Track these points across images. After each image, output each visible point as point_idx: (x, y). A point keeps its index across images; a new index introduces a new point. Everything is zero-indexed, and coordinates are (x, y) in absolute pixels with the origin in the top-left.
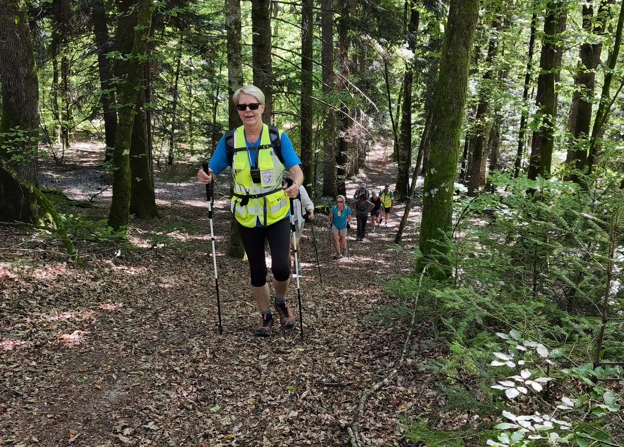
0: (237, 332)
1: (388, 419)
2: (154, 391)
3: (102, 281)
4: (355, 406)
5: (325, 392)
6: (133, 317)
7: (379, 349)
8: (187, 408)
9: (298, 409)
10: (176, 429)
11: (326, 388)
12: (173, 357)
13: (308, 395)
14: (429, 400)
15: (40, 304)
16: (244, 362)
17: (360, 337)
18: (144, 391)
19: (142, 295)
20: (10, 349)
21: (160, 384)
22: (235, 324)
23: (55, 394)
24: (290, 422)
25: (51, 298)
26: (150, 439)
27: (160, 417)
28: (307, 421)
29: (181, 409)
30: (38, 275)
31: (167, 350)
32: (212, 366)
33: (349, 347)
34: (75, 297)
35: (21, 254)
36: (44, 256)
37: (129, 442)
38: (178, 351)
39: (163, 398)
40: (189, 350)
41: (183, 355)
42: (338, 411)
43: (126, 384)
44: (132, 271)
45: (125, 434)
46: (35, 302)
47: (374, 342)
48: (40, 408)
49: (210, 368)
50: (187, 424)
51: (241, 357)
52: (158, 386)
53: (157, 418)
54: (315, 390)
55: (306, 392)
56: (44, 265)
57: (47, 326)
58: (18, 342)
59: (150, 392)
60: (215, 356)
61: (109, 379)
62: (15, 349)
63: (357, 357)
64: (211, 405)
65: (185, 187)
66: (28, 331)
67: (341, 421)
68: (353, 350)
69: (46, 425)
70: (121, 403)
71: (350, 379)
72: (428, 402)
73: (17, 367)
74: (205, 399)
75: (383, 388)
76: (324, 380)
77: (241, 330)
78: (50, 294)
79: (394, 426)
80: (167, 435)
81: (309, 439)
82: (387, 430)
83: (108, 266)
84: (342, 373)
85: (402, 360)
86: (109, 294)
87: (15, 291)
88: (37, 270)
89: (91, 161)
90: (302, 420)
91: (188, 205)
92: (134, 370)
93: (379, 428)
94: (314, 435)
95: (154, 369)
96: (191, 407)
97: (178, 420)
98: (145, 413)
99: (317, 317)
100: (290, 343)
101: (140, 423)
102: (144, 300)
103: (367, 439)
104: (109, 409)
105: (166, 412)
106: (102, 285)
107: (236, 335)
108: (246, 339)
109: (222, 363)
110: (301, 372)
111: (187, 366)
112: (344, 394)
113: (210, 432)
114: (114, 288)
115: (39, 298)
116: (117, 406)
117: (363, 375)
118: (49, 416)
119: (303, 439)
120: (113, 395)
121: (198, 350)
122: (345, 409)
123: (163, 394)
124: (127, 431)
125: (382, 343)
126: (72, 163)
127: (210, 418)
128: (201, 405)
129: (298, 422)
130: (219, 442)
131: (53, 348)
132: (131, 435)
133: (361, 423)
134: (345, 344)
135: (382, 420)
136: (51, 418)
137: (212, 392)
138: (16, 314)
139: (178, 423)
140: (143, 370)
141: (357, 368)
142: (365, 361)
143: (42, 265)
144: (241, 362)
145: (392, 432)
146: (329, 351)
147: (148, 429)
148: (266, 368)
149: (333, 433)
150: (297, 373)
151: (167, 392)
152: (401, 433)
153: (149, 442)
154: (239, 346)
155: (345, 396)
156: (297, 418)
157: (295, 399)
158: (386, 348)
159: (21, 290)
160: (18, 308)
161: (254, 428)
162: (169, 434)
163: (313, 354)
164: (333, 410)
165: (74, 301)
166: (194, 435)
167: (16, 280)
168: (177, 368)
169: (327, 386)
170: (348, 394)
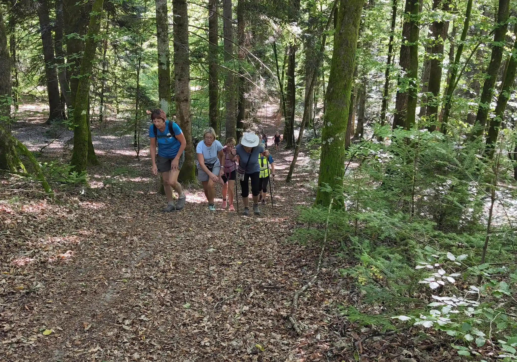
0: (188, 250)
1: (317, 311)
2: (139, 293)
3: (75, 213)
4: (290, 303)
5: (265, 292)
6: (107, 240)
7: (299, 262)
8: (166, 305)
9: (249, 305)
10: (162, 320)
11: (265, 290)
12: (146, 269)
13: (254, 295)
14: (345, 298)
15: (34, 231)
16: (199, 272)
17: (283, 253)
18: (131, 293)
19: (108, 224)
20: (23, 264)
21: (142, 289)
22: (186, 244)
23: (65, 296)
24: (244, 314)
25: (42, 227)
26: (145, 327)
27: (149, 312)
28: (257, 313)
29: (162, 306)
30: (27, 209)
31: (140, 264)
32: (177, 275)
33: (275, 260)
34: (59, 225)
35: (9, 194)
36: (27, 195)
37: (131, 329)
38: (148, 265)
39: (146, 298)
40: (157, 264)
41: (153, 267)
42: (278, 306)
43: (116, 289)
44: (95, 206)
45: (126, 324)
46: (30, 230)
47: (294, 257)
48: (57, 307)
49: (175, 276)
50: (169, 317)
51: (196, 269)
52: (141, 290)
53: (147, 312)
54: (258, 291)
55: (253, 292)
56: (29, 202)
57: (45, 247)
58: (28, 259)
59: (136, 294)
60: (176, 268)
61: (103, 285)
62: (26, 265)
63: (283, 267)
64: (183, 303)
65: (114, 139)
66: (32, 251)
67: (282, 313)
68: (279, 262)
69: (65, 319)
70: (116, 302)
71: (282, 283)
72: (344, 299)
73: (32, 278)
74: (178, 299)
75: (309, 289)
76: (263, 284)
77: (191, 248)
78: (40, 224)
79: (322, 316)
80: (157, 324)
81: (261, 326)
82: (318, 319)
83: (75, 202)
84: (275, 279)
85: (318, 269)
86: (84, 224)
87: (13, 222)
88: (25, 206)
89: (37, 120)
90: (253, 312)
91: (118, 154)
92: (119, 279)
93: (311, 317)
94: (264, 323)
95: (134, 278)
96: (169, 304)
97: (161, 314)
98: (137, 309)
99: (244, 239)
100: (230, 258)
101: (135, 316)
102: (111, 227)
103: (304, 325)
104: (108, 307)
105: (152, 308)
106: (76, 216)
107: (189, 252)
108: (196, 255)
109: (183, 273)
110: (244, 278)
111: (159, 275)
112: (280, 294)
113: (187, 321)
114: (85, 219)
115: (33, 227)
116: (114, 304)
117: (291, 280)
118: (65, 312)
119: (257, 326)
120: (108, 296)
121: (164, 263)
122: (282, 304)
123: (146, 295)
124: (127, 322)
125: (300, 257)
126: (22, 121)
127: (185, 312)
128: (175, 303)
129: (250, 314)
130: (195, 329)
131: (55, 264)
132: (130, 325)
133: (297, 314)
134: (271, 258)
135: (312, 312)
136: (67, 314)
137: (181, 293)
138: (19, 239)
139: (162, 316)
140: (126, 278)
141: (285, 275)
142: (290, 270)
143: (27, 202)
144: (197, 272)
145: (321, 320)
146: (260, 263)
147: (142, 321)
148: (217, 276)
149: (278, 321)
150: (242, 279)
151: (148, 294)
152: (328, 321)
153: (145, 329)
154: (193, 261)
155: (281, 295)
156: (249, 311)
157: (244, 298)
158: (304, 260)
159: (18, 221)
160: (19, 234)
161: (218, 318)
162: (158, 324)
163: (249, 265)
164: (274, 305)
165: (59, 229)
166: (176, 324)
167: (12, 213)
168: (152, 277)
169: (267, 288)
170: (283, 294)
